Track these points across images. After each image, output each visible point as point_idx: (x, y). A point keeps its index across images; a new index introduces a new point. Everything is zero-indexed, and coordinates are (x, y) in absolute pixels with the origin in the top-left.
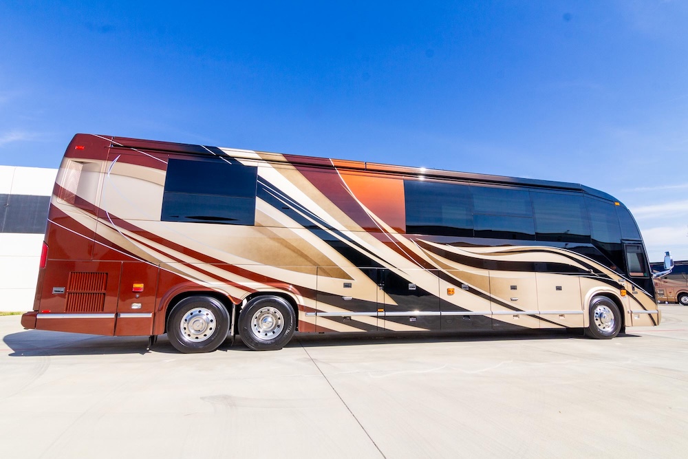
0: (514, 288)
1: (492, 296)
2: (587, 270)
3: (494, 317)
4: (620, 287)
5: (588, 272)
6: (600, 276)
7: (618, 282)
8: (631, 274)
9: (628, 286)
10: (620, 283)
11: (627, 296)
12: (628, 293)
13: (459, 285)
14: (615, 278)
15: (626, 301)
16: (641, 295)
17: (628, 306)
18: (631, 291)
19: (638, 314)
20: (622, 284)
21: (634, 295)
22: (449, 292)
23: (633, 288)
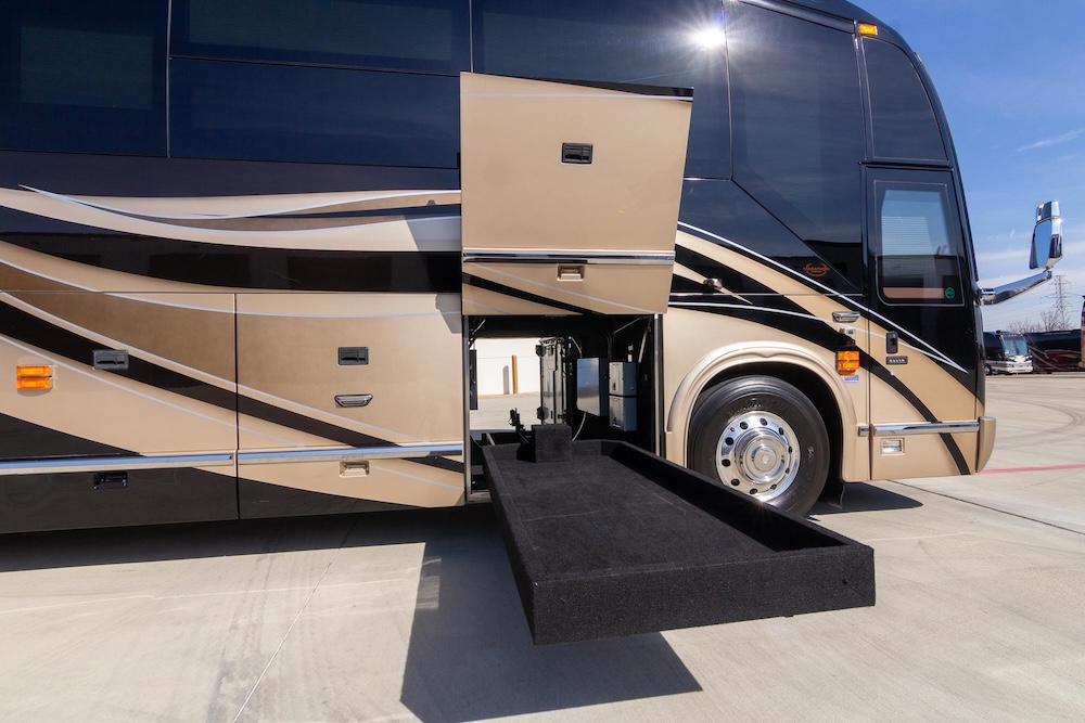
0: (353, 356)
1: (246, 390)
2: (700, 279)
3: (247, 473)
4: (836, 342)
5: (707, 288)
6: (756, 301)
7: (829, 322)
8: (890, 292)
9: (868, 335)
10: (837, 327)
11: (861, 373)
12: (867, 362)
13: (79, 351)
14: (821, 307)
15: (857, 396)
16: (921, 368)
17: (861, 411)
18: (879, 353)
19: (899, 438)
20: (847, 327)
21: (894, 370)
22: (32, 383)
23: (892, 345)
